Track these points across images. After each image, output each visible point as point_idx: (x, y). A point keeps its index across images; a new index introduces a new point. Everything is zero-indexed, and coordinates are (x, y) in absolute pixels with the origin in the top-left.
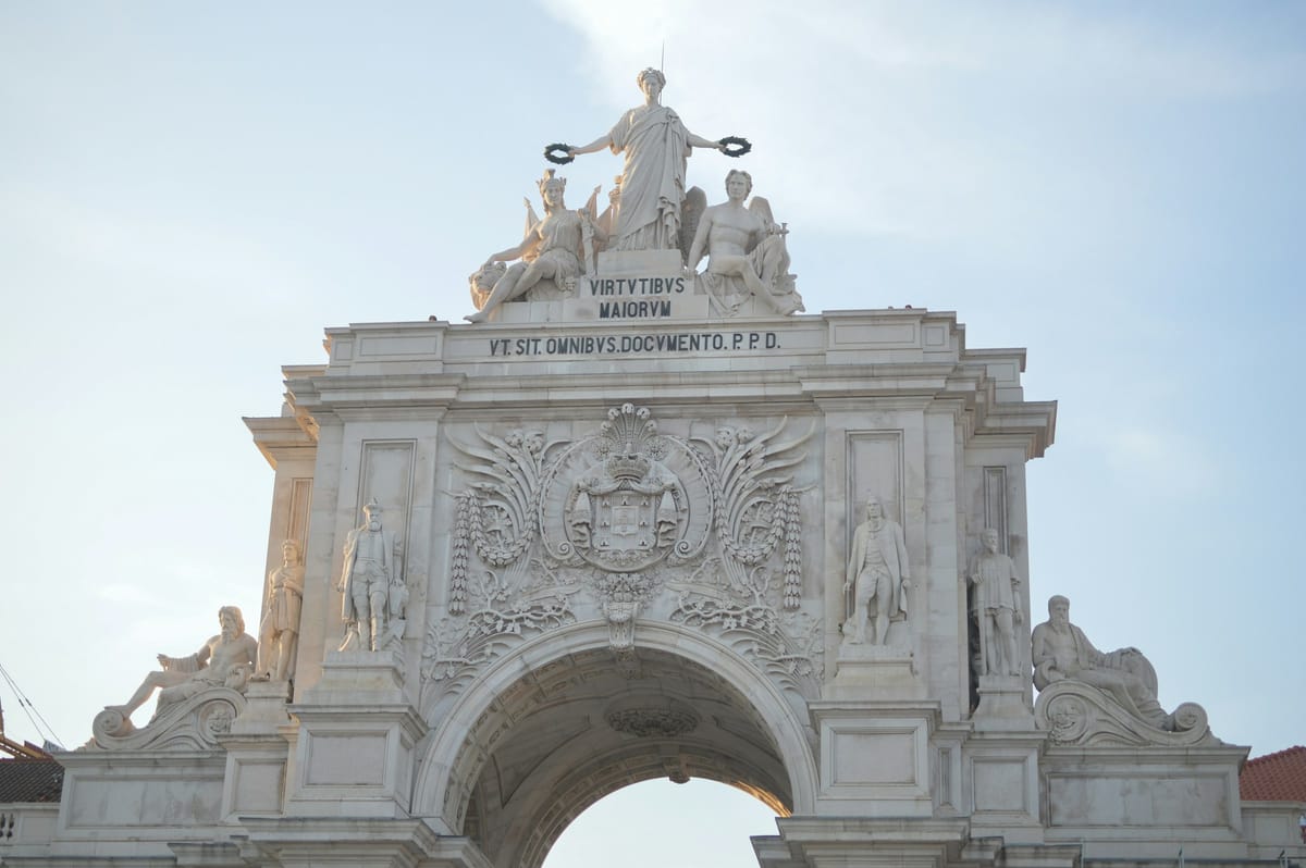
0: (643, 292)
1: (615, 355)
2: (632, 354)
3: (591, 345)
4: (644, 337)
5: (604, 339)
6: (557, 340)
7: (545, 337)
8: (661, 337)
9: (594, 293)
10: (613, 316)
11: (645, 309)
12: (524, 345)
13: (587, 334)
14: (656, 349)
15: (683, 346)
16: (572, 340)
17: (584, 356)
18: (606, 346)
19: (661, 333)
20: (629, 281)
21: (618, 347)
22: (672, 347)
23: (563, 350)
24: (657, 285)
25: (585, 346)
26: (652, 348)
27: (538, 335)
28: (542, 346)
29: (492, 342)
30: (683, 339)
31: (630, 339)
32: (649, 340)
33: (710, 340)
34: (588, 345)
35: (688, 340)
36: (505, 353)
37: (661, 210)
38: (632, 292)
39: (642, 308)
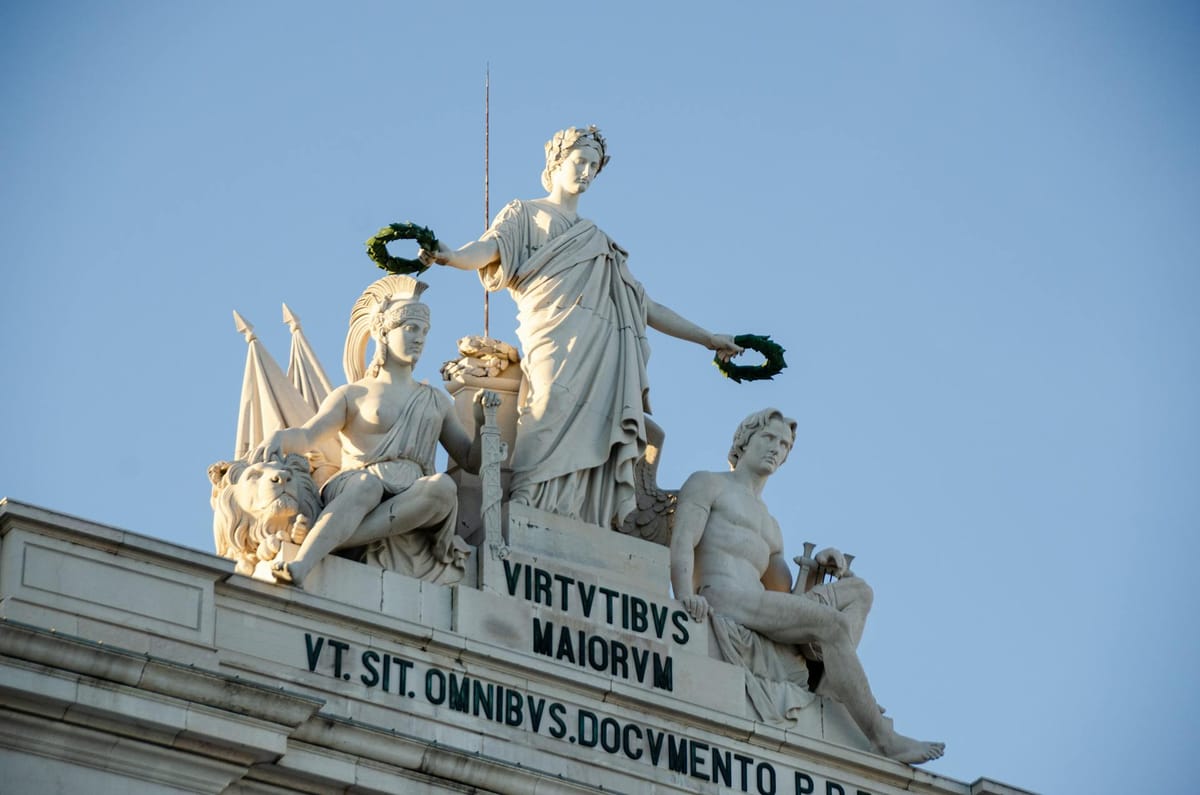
0: (610, 620)
1: (563, 746)
2: (598, 754)
3: (517, 709)
4: (622, 724)
5: (542, 702)
6: (446, 674)
7: (422, 659)
8: (655, 734)
9: (512, 591)
10: (559, 657)
11: (623, 660)
12: (379, 667)
13: (509, 680)
14: (646, 759)
15: (700, 768)
16: (477, 685)
17: (503, 730)
18: (547, 721)
19: (657, 723)
20: (581, 586)
21: (572, 730)
22: (677, 764)
23: (459, 705)
24: (635, 612)
25: (504, 707)
26: (640, 753)
27: (410, 652)
28: (415, 680)
29: (308, 638)
30: (700, 753)
31: (594, 719)
32: (632, 734)
33: (752, 770)
34: (510, 708)
35: (707, 756)
36: (337, 675)
37: (617, 448)
38: (587, 613)
39: (615, 657)
